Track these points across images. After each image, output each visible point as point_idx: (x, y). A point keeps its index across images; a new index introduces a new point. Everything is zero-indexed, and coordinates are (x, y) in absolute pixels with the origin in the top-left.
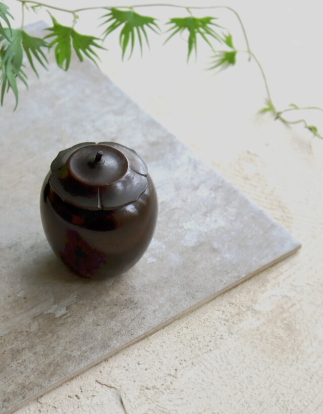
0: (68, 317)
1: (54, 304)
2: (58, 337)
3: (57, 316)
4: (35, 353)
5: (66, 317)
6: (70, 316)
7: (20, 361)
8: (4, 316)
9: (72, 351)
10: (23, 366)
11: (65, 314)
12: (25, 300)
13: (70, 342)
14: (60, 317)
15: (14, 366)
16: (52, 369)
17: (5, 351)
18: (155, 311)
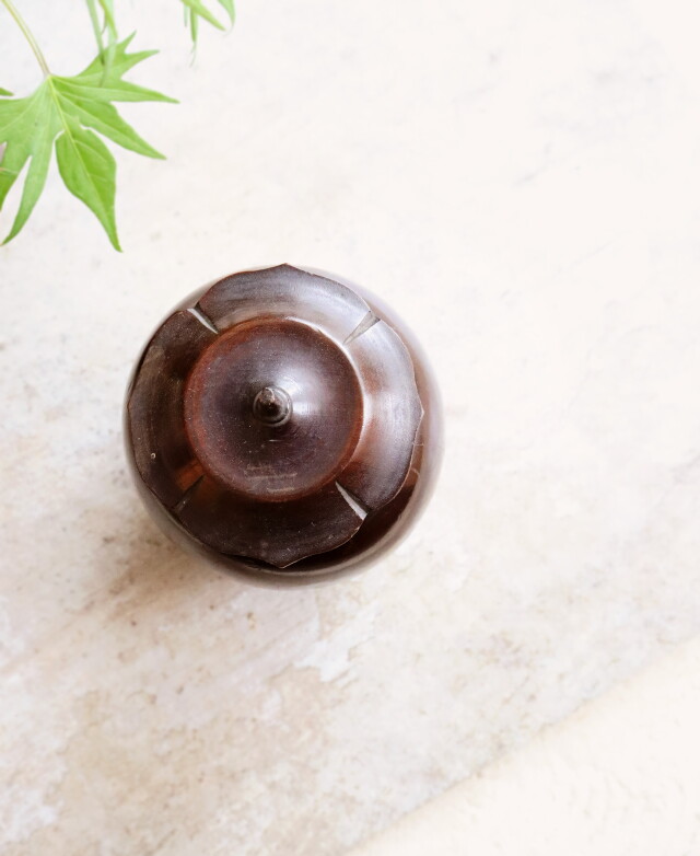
0: (350, 683)
1: (320, 639)
2: (326, 742)
3: (326, 677)
4: (273, 786)
5: (345, 680)
6: (356, 680)
7: (237, 806)
8: (200, 669)
9: (357, 788)
10: (244, 822)
11: (344, 674)
12: (251, 622)
13: (354, 759)
14: (333, 682)
15: (224, 819)
16: (310, 834)
17: (203, 774)
18: (561, 677)
